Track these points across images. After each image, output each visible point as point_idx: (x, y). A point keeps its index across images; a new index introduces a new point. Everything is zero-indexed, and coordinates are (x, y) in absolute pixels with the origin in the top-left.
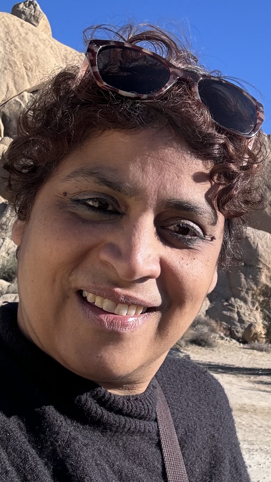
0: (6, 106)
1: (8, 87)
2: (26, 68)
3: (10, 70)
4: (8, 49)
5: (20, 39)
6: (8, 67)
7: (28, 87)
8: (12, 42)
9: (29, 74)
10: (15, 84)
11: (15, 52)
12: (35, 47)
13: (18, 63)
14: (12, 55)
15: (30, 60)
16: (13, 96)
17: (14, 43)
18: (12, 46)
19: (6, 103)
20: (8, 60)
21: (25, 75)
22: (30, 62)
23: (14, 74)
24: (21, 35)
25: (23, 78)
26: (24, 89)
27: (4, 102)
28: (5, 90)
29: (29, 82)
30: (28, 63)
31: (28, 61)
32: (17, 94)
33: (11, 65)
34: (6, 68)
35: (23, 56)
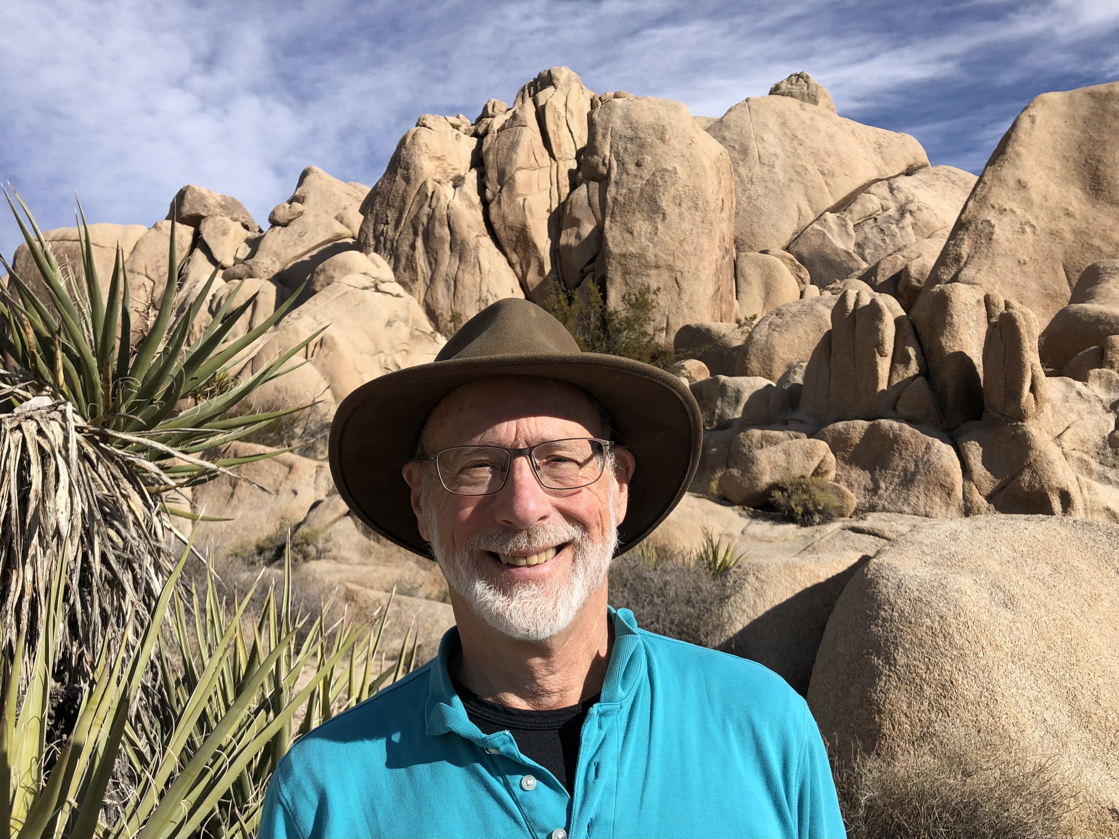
0: (801, 241)
1: (800, 210)
2: (823, 173)
3: (799, 182)
4: (790, 150)
5: (804, 129)
6: (795, 177)
7: (831, 202)
8: (794, 137)
9: (830, 181)
10: (810, 201)
11: (800, 150)
12: (831, 137)
13: (808, 167)
14: (798, 157)
15: (826, 158)
16: (809, 222)
17: (796, 137)
18: (795, 144)
19: (799, 236)
20: (793, 166)
21: (824, 184)
22: (827, 162)
23: (806, 186)
24: (804, 123)
25: (821, 191)
26: (826, 208)
27: (796, 236)
28: (794, 214)
29: (831, 194)
30: (825, 164)
31: (824, 161)
32: (815, 218)
33: (798, 173)
34: (791, 180)
35: (815, 154)
